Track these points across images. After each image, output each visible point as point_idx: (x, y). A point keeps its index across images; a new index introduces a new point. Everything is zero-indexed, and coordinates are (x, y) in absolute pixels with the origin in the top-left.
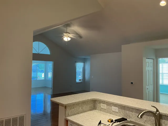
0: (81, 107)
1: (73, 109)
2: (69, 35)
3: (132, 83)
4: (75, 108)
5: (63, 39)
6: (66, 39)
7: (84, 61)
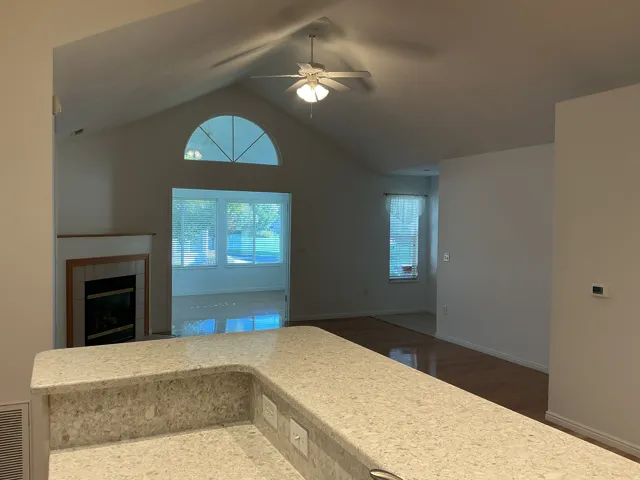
0: (153, 408)
1: (98, 416)
2: (325, 74)
3: (597, 290)
4: (113, 411)
5: (294, 92)
6: (311, 92)
7: (425, 188)
